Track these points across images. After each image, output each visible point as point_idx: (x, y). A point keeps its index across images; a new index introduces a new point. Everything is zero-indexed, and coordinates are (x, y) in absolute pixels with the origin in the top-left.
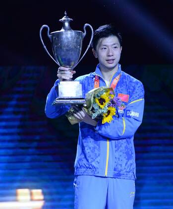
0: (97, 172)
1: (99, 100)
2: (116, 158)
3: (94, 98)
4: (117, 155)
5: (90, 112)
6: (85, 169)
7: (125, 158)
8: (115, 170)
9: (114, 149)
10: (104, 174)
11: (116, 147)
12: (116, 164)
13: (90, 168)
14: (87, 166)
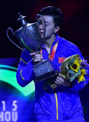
0: (50, 117)
1: (72, 66)
2: (63, 106)
3: (69, 66)
4: (63, 103)
5: (68, 77)
6: (41, 116)
7: (70, 105)
8: (63, 115)
9: (61, 100)
10: (56, 119)
11: (62, 98)
12: (63, 111)
13: (45, 115)
14: (43, 113)
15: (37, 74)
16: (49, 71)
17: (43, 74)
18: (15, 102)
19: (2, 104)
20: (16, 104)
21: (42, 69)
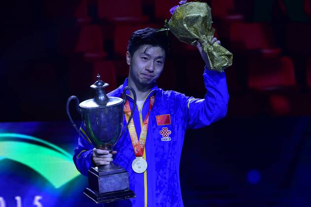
15: (103, 189)
16: (123, 188)
17: (112, 191)
18: (38, 198)
19: (16, 201)
20: (40, 201)
21: (113, 181)
